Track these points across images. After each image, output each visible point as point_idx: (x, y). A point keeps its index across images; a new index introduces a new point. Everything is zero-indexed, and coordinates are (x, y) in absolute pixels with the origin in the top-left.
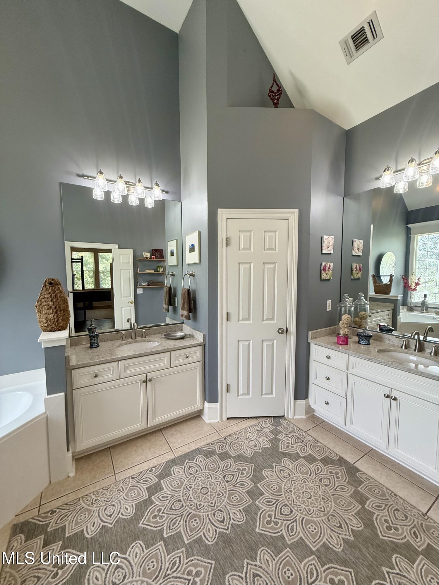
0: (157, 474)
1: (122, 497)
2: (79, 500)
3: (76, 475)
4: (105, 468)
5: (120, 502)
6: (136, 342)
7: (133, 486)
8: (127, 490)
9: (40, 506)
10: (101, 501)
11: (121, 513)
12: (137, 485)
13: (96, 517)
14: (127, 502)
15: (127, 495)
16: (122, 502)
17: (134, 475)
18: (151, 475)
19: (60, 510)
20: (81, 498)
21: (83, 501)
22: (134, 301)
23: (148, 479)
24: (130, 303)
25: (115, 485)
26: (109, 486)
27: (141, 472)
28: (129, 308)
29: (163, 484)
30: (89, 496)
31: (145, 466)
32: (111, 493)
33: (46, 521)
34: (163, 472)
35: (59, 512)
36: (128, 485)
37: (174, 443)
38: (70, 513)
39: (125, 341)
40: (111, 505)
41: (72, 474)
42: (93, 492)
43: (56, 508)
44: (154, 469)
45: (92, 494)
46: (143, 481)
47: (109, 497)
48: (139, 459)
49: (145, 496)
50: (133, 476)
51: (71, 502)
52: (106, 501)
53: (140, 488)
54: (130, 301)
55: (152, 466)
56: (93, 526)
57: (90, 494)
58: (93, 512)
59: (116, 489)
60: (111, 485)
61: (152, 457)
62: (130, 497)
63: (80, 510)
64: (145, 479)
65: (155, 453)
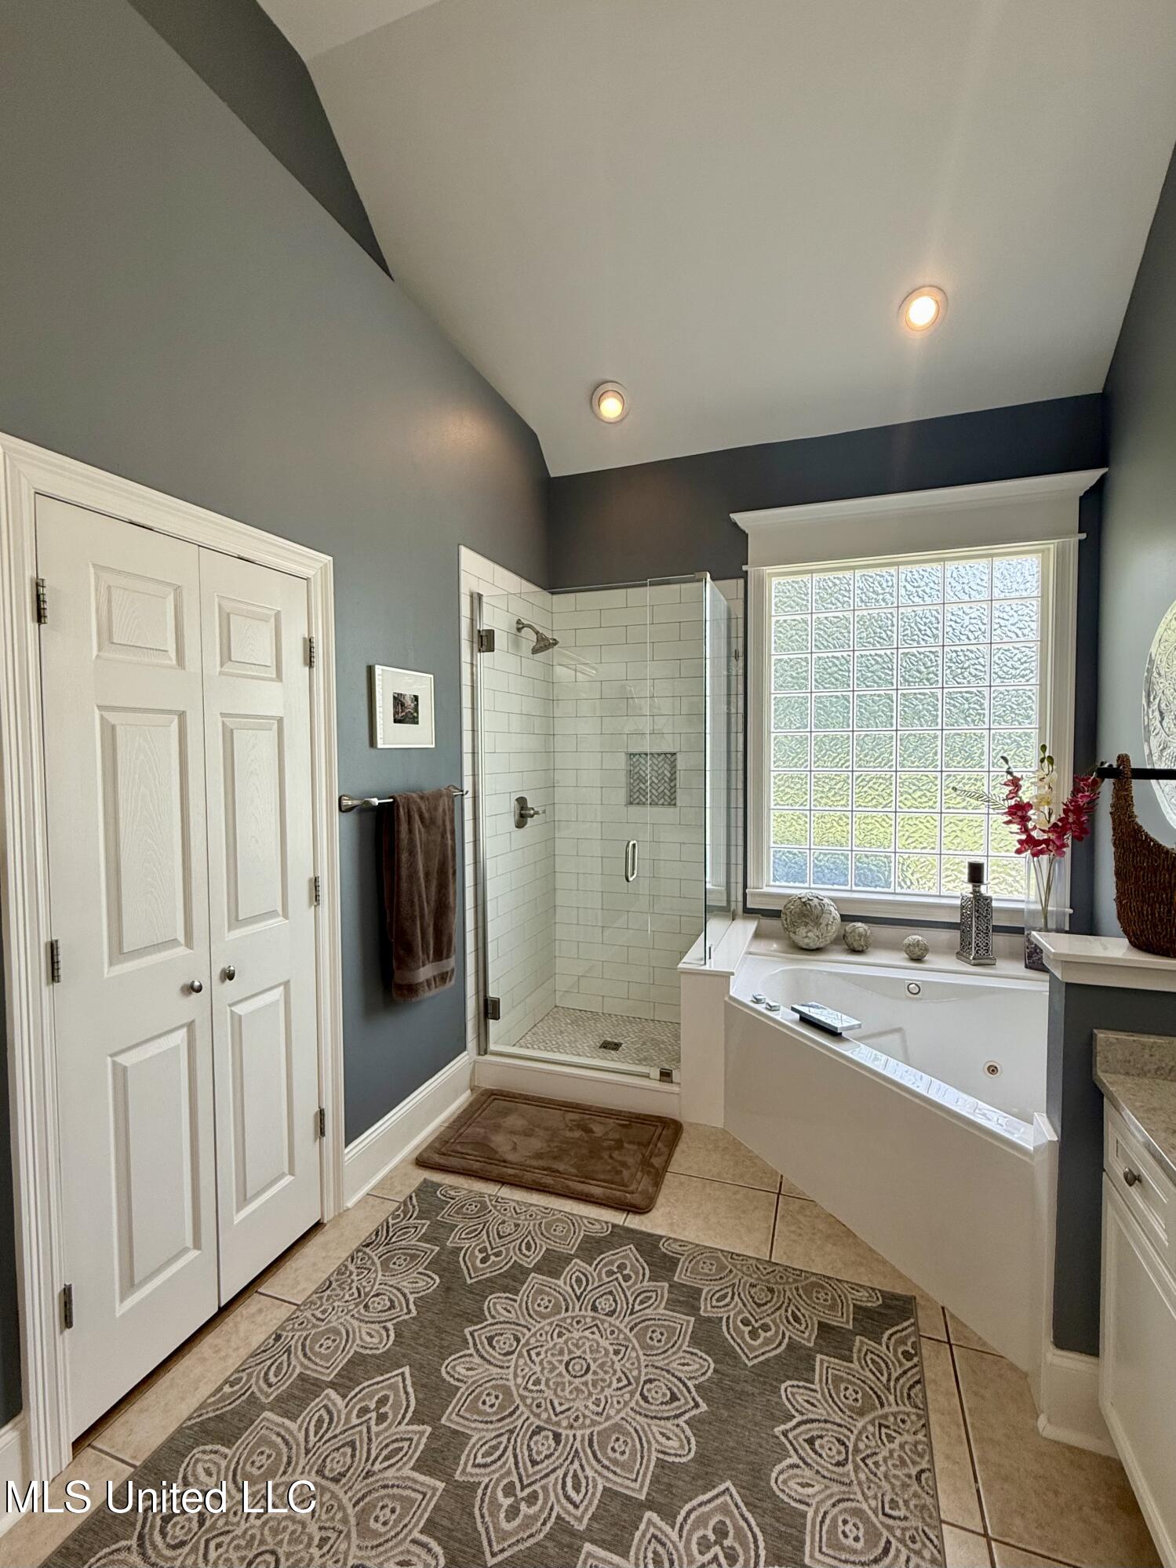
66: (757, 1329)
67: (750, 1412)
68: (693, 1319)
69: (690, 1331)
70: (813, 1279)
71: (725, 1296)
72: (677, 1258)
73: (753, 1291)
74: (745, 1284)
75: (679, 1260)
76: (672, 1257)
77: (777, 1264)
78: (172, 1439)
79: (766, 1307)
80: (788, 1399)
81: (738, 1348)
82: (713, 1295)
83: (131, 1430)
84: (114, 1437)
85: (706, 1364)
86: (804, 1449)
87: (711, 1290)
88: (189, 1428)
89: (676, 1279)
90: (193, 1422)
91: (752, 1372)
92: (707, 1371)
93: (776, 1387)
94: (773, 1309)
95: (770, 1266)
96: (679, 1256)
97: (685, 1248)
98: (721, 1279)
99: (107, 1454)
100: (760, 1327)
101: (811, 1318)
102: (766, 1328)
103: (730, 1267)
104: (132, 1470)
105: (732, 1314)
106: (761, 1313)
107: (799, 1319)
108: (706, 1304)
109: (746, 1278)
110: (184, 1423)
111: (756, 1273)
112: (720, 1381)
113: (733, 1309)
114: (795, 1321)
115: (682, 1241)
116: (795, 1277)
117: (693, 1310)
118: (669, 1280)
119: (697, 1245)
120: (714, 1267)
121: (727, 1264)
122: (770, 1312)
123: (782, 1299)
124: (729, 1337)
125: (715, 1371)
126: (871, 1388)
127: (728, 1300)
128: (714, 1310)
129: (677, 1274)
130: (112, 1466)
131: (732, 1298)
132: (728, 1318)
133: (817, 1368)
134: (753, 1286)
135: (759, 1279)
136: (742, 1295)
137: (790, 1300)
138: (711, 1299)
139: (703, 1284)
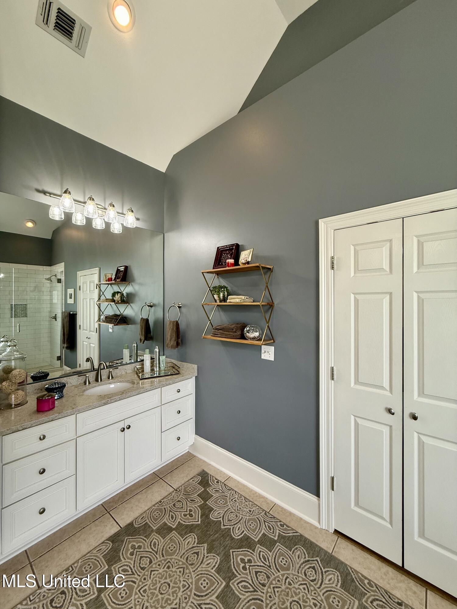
78: (342, 563)
83: (345, 548)
84: (343, 543)
88: (347, 569)
90: (350, 570)
99: (336, 543)
104: (331, 552)
110: (349, 566)
130: (332, 546)
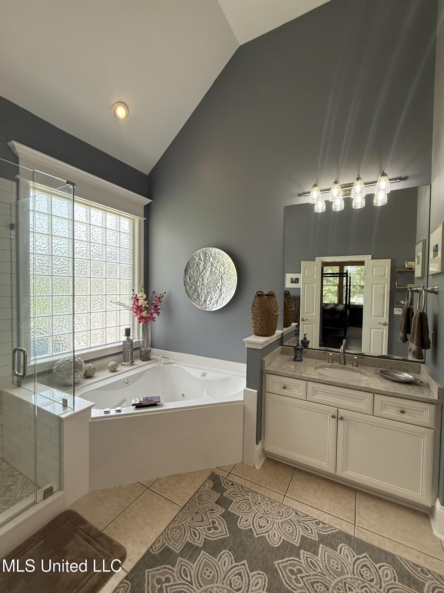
0: (320, 532)
1: (278, 521)
2: (250, 492)
3: (260, 470)
4: (282, 484)
5: (273, 524)
6: (343, 368)
7: (292, 521)
8: (285, 519)
9: (230, 473)
10: (262, 508)
11: (268, 533)
12: (296, 524)
13: (251, 517)
14: (278, 530)
15: (282, 523)
16: (275, 526)
17: (299, 512)
18: (315, 527)
19: (237, 487)
20: (252, 491)
21: (252, 495)
22: (388, 322)
23: (309, 529)
24: (381, 325)
25: (279, 506)
26: (274, 500)
27: (307, 516)
28: (381, 330)
29: (320, 549)
30: (257, 495)
31: (315, 514)
32: (273, 509)
33: (226, 486)
34: (329, 537)
35: (235, 488)
36: (289, 516)
37: (363, 519)
38: (240, 495)
39: (331, 364)
40: (266, 519)
41: (258, 467)
42: (262, 495)
43: (235, 483)
44: (321, 525)
45: (260, 495)
46: (304, 526)
47: (269, 510)
48: (314, 501)
49: (296, 541)
50: (297, 512)
51: (245, 487)
52: (265, 512)
53: (296, 529)
54: (383, 322)
55: (321, 520)
56: (246, 521)
57: (259, 494)
58: (252, 511)
59: (278, 509)
60: (276, 502)
61: (327, 510)
62: (284, 527)
63: (246, 499)
64: (306, 526)
65: (334, 510)
66: (213, 526)
67: (248, 544)
68: (202, 552)
69: (208, 555)
70: (196, 496)
71: (194, 533)
72: (165, 548)
73: (195, 520)
74: (191, 522)
75: (166, 546)
76: (164, 549)
77: (185, 505)
79: (204, 518)
80: (245, 527)
81: (221, 537)
82: (193, 538)
85: (226, 553)
86: (263, 530)
87: (189, 537)
89: (178, 552)
91: (232, 536)
92: (230, 554)
93: (239, 529)
94: (206, 516)
95: (186, 508)
96: (165, 545)
97: (161, 541)
98: (185, 530)
100: (213, 525)
101: (213, 505)
102: (213, 523)
103: (180, 524)
105: (204, 533)
106: (206, 521)
107: (212, 509)
108: (197, 542)
109: (188, 520)
111: (187, 515)
112: (234, 550)
113: (202, 532)
114: (213, 511)
115: (156, 540)
116: (193, 502)
117: (197, 550)
118: (177, 556)
119: (162, 534)
120: (178, 531)
121: (178, 525)
122: (207, 518)
123: (203, 511)
124: (215, 539)
125: (230, 550)
126: (243, 500)
127: (197, 532)
128: (200, 539)
129: (175, 551)
131: (197, 530)
132: (206, 535)
133: (234, 512)
134: (193, 519)
135: (190, 515)
136: (196, 525)
137: (203, 508)
138: (194, 539)
139: (185, 539)
